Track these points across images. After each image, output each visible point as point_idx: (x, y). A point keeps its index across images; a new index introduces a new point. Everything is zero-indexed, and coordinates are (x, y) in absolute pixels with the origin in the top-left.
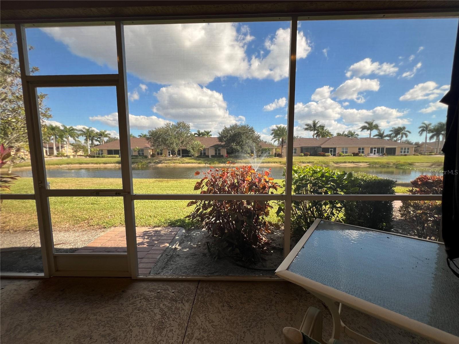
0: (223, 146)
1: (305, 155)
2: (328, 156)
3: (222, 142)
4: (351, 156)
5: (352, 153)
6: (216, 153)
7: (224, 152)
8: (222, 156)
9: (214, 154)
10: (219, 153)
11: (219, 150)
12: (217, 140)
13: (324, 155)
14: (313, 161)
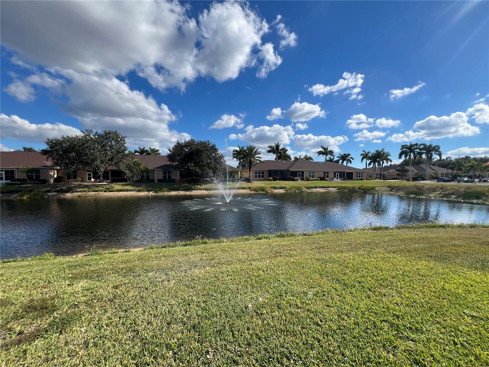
0: (175, 168)
1: (275, 179)
2: (297, 180)
3: (173, 162)
4: (318, 180)
5: (319, 178)
6: (165, 177)
7: (176, 176)
8: (174, 181)
9: (162, 178)
10: (170, 177)
11: (170, 172)
12: (167, 159)
13: (293, 180)
14: (284, 186)
